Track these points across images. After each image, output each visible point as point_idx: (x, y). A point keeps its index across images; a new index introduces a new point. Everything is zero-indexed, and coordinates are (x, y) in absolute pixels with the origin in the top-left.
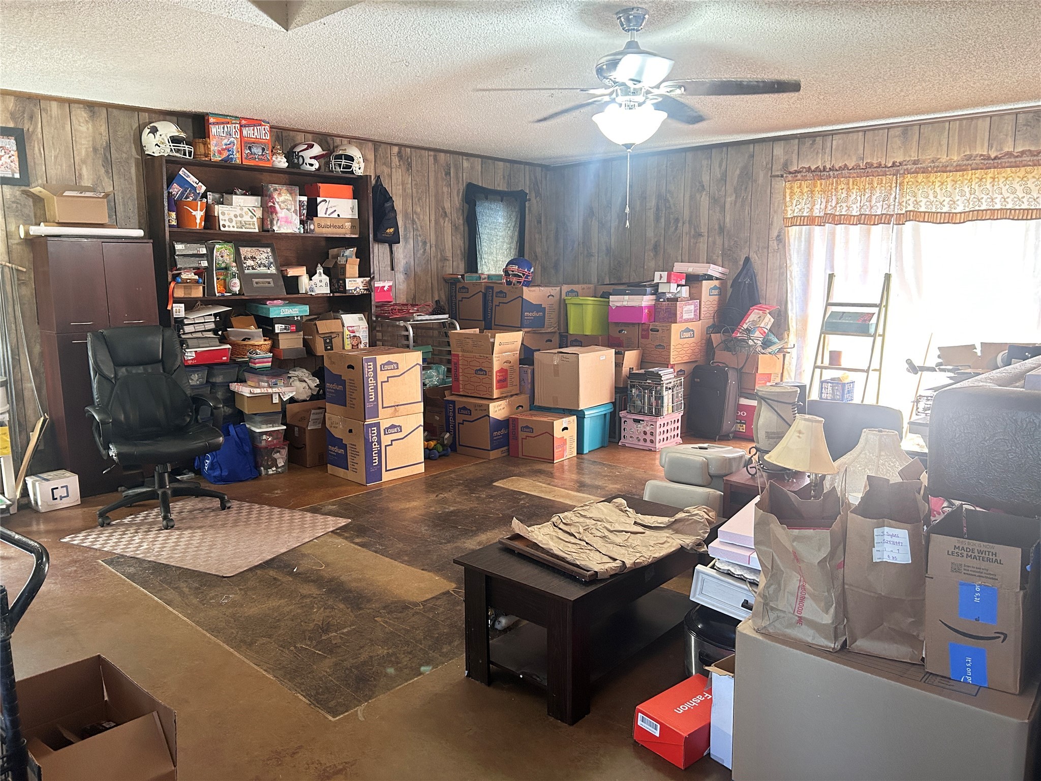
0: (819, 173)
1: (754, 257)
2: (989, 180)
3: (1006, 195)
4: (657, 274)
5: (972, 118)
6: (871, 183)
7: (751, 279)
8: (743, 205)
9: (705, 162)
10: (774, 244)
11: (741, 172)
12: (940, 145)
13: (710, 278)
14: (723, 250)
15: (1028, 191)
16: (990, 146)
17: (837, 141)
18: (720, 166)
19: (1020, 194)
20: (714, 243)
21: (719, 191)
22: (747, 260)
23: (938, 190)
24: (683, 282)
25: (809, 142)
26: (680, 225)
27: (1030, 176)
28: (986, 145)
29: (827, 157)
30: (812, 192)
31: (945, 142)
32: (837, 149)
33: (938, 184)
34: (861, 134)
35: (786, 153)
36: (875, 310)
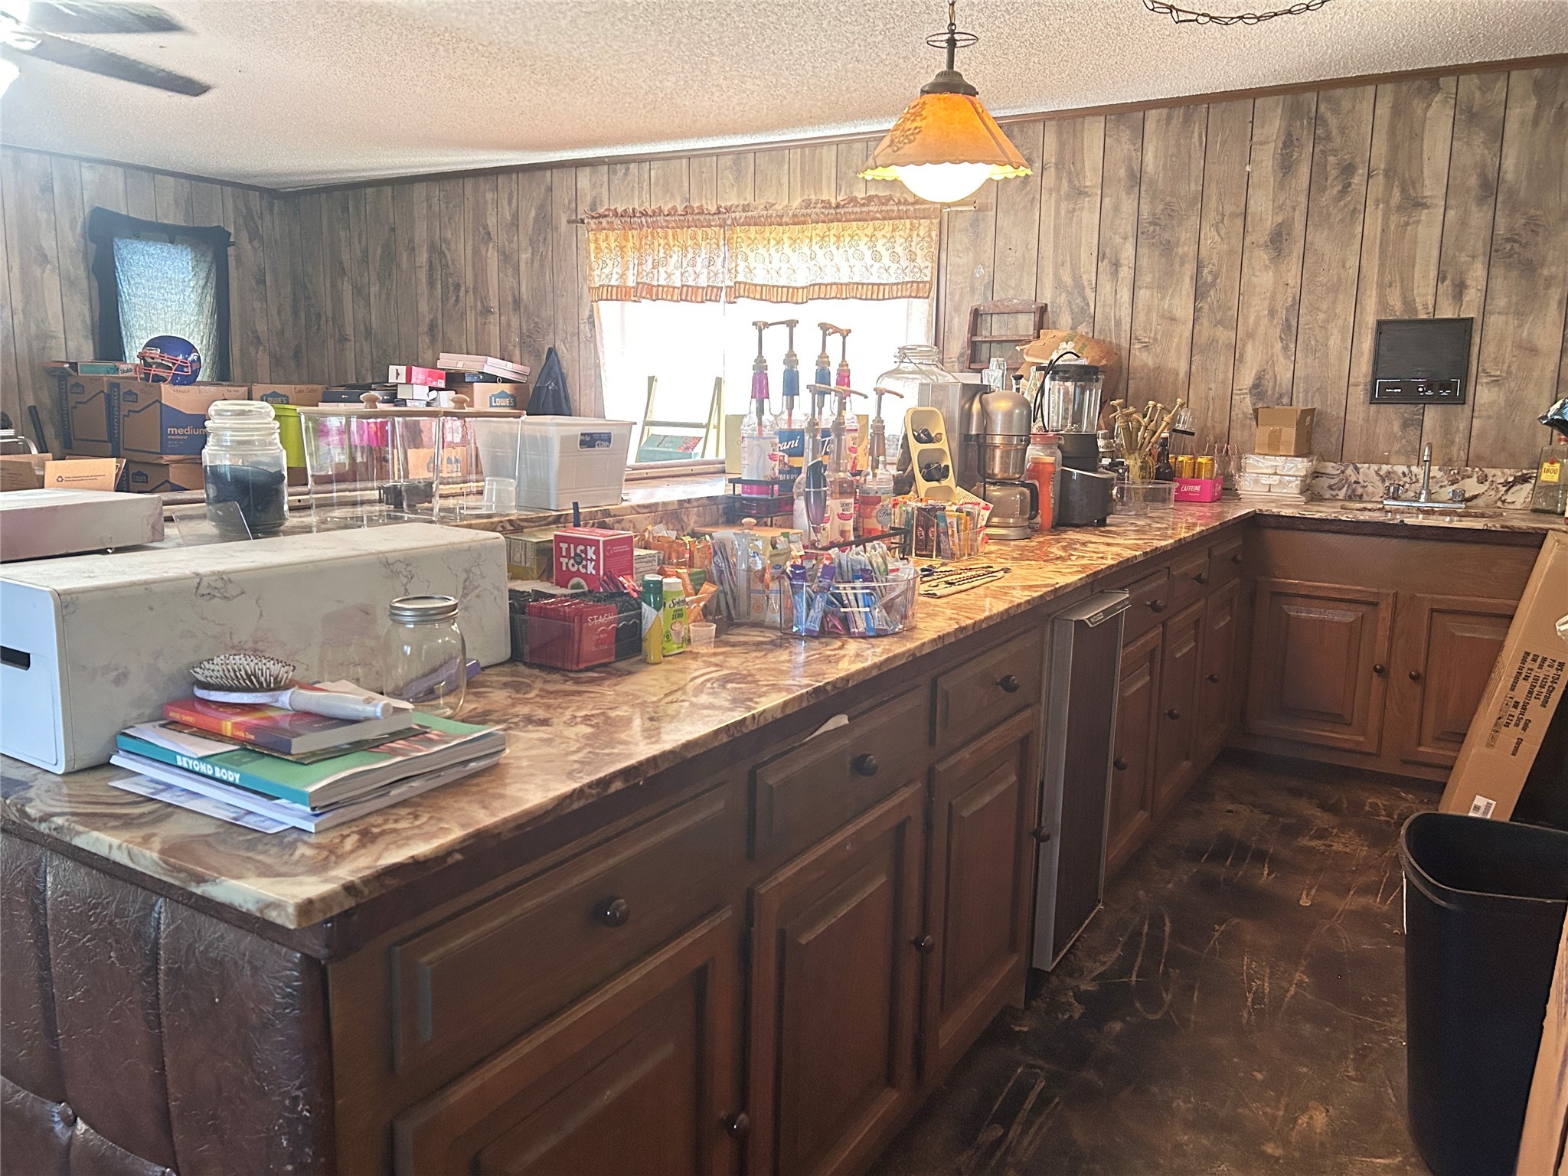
0: (628, 218)
1: (562, 349)
2: (833, 239)
3: (852, 262)
4: (392, 369)
5: (815, 146)
6: (694, 237)
7: (557, 384)
8: (542, 266)
9: (489, 196)
10: (585, 328)
11: (537, 215)
12: (781, 184)
13: (491, 379)
14: (521, 337)
15: (876, 256)
16: (838, 189)
17: (656, 170)
18: (510, 202)
19: (868, 260)
20: (509, 325)
21: (511, 242)
22: (551, 351)
23: (772, 251)
24: (442, 384)
25: (620, 169)
26: (462, 293)
27: (879, 235)
28: (833, 186)
29: (645, 196)
30: (622, 248)
31: (785, 180)
32: (657, 184)
33: (773, 242)
34: (684, 161)
35: (593, 186)
36: (701, 432)
